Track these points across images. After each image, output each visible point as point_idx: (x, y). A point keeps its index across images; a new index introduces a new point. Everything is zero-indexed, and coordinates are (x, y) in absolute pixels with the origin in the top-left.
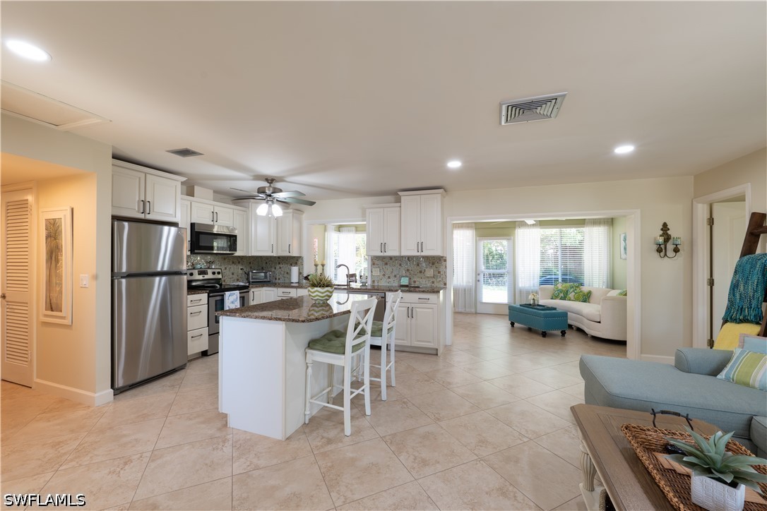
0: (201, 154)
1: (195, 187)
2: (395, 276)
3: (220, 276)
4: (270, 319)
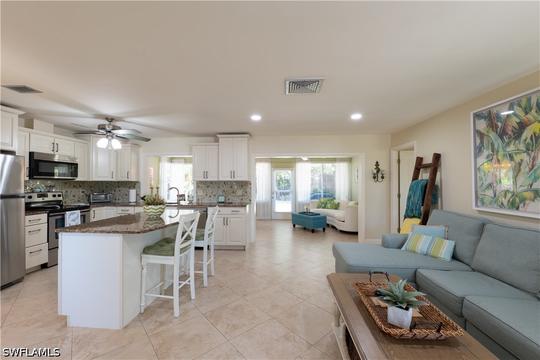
0: (41, 92)
1: (34, 120)
2: (215, 196)
3: (61, 198)
4: (108, 233)
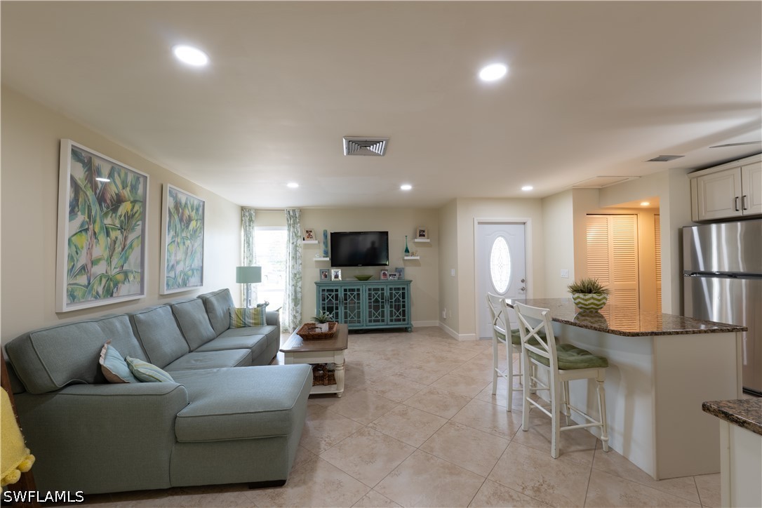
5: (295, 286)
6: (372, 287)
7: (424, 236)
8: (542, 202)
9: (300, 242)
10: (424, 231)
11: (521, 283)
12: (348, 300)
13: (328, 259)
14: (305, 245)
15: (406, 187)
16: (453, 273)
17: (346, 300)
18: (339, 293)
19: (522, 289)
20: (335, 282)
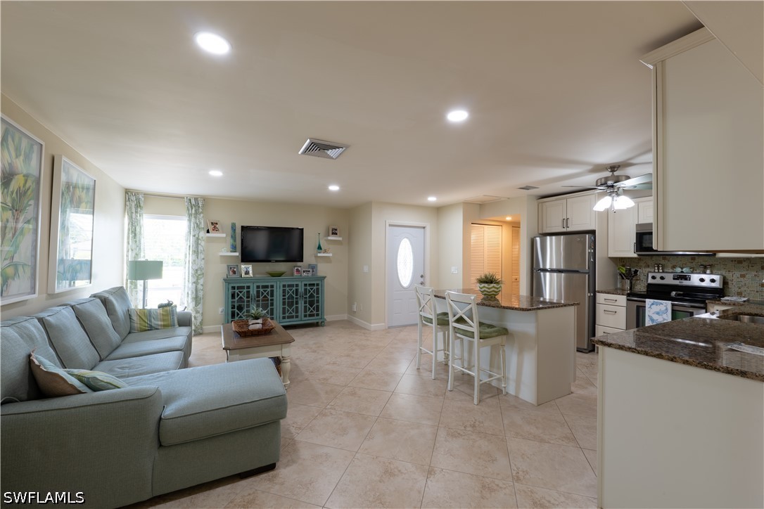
5: (196, 283)
6: (287, 283)
7: (336, 234)
8: (438, 211)
9: (203, 234)
10: (336, 230)
11: (420, 278)
12: (261, 297)
13: (237, 254)
14: (208, 237)
15: (334, 188)
16: (366, 269)
17: (258, 297)
18: (251, 290)
19: (422, 284)
20: (246, 279)
